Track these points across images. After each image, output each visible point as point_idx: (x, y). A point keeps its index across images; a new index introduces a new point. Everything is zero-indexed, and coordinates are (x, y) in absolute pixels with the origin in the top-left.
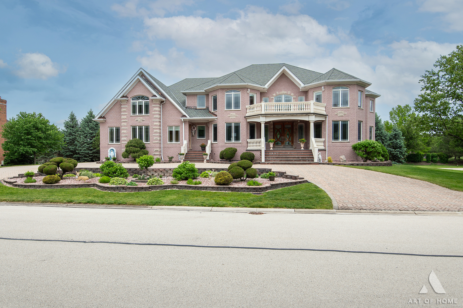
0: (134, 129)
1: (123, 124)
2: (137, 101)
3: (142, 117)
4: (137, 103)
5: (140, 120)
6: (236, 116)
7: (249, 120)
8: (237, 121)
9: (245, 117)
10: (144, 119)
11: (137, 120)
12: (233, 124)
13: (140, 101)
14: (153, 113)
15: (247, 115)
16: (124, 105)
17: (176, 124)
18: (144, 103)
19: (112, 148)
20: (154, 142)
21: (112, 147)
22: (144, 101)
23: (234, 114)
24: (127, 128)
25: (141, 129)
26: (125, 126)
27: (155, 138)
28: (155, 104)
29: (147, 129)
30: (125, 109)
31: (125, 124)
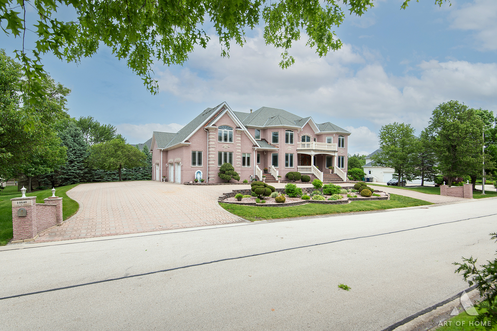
0: (220, 154)
1: (212, 149)
2: (223, 130)
3: (227, 145)
4: (223, 132)
5: (225, 147)
6: (292, 149)
7: (299, 153)
8: (292, 153)
9: (297, 150)
10: (229, 146)
11: (224, 146)
12: (289, 154)
13: (225, 130)
14: (237, 142)
15: (298, 148)
16: (213, 132)
17: (249, 151)
18: (228, 132)
19: (199, 171)
20: (237, 166)
21: (199, 169)
22: (228, 131)
23: (290, 147)
24: (215, 153)
25: (225, 154)
26: (213, 151)
27: (238, 163)
28: (238, 134)
29: (231, 154)
30: (213, 136)
31: (213, 149)
